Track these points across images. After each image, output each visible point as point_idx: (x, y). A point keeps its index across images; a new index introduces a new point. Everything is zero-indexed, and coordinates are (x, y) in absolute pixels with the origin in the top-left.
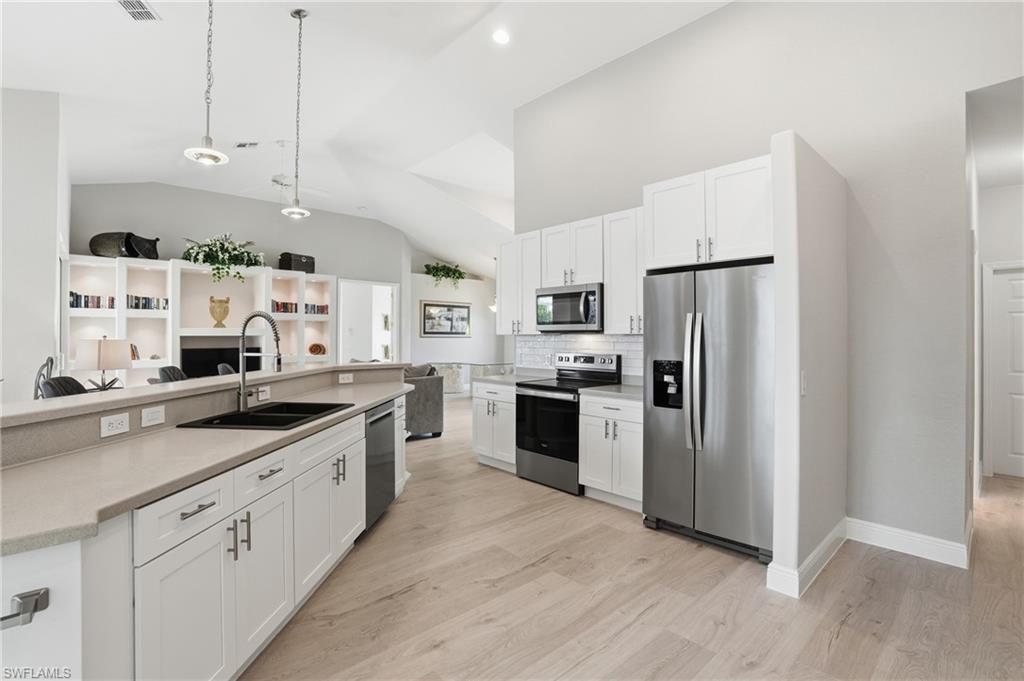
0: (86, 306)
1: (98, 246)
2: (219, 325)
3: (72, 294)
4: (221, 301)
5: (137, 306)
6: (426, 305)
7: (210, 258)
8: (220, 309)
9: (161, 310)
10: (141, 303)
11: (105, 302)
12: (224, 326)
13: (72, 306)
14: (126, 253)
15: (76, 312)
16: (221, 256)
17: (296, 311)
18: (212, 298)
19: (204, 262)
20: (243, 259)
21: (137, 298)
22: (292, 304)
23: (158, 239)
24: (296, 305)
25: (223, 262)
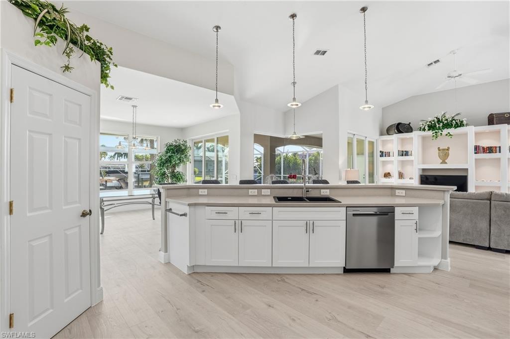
0: (385, 156)
1: (388, 131)
2: (444, 162)
3: (380, 152)
4: (444, 150)
5: (402, 155)
7: (432, 127)
8: (444, 154)
10: (405, 153)
11: (391, 154)
12: (446, 163)
13: (381, 156)
14: (397, 132)
15: (384, 159)
16: (438, 125)
17: (500, 152)
18: (439, 148)
19: (429, 130)
20: (452, 125)
21: (403, 151)
22: (496, 147)
23: (410, 123)
25: (439, 128)
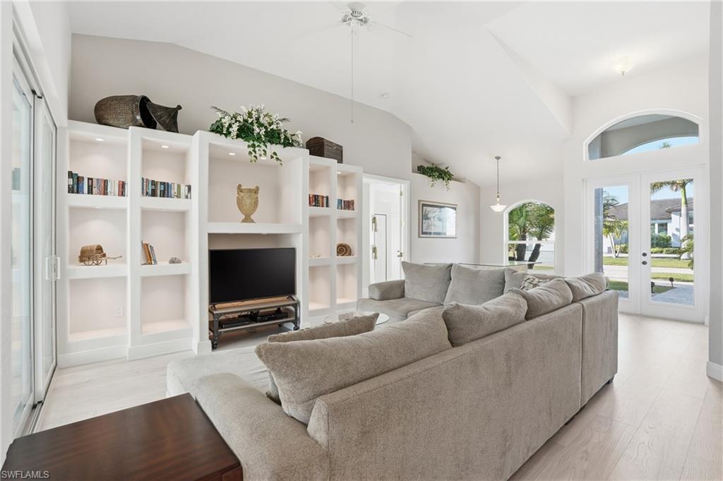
0: (90, 192)
1: (103, 113)
2: (247, 219)
3: (71, 175)
4: (250, 190)
5: (154, 194)
6: (423, 205)
7: (245, 132)
8: (248, 201)
9: (183, 200)
10: (158, 190)
11: (113, 188)
12: (252, 221)
13: (71, 190)
14: (141, 121)
15: (82, 200)
16: (257, 130)
17: (327, 206)
18: (240, 186)
19: (238, 136)
20: (279, 138)
21: (154, 183)
24: (327, 198)
25: (259, 138)
